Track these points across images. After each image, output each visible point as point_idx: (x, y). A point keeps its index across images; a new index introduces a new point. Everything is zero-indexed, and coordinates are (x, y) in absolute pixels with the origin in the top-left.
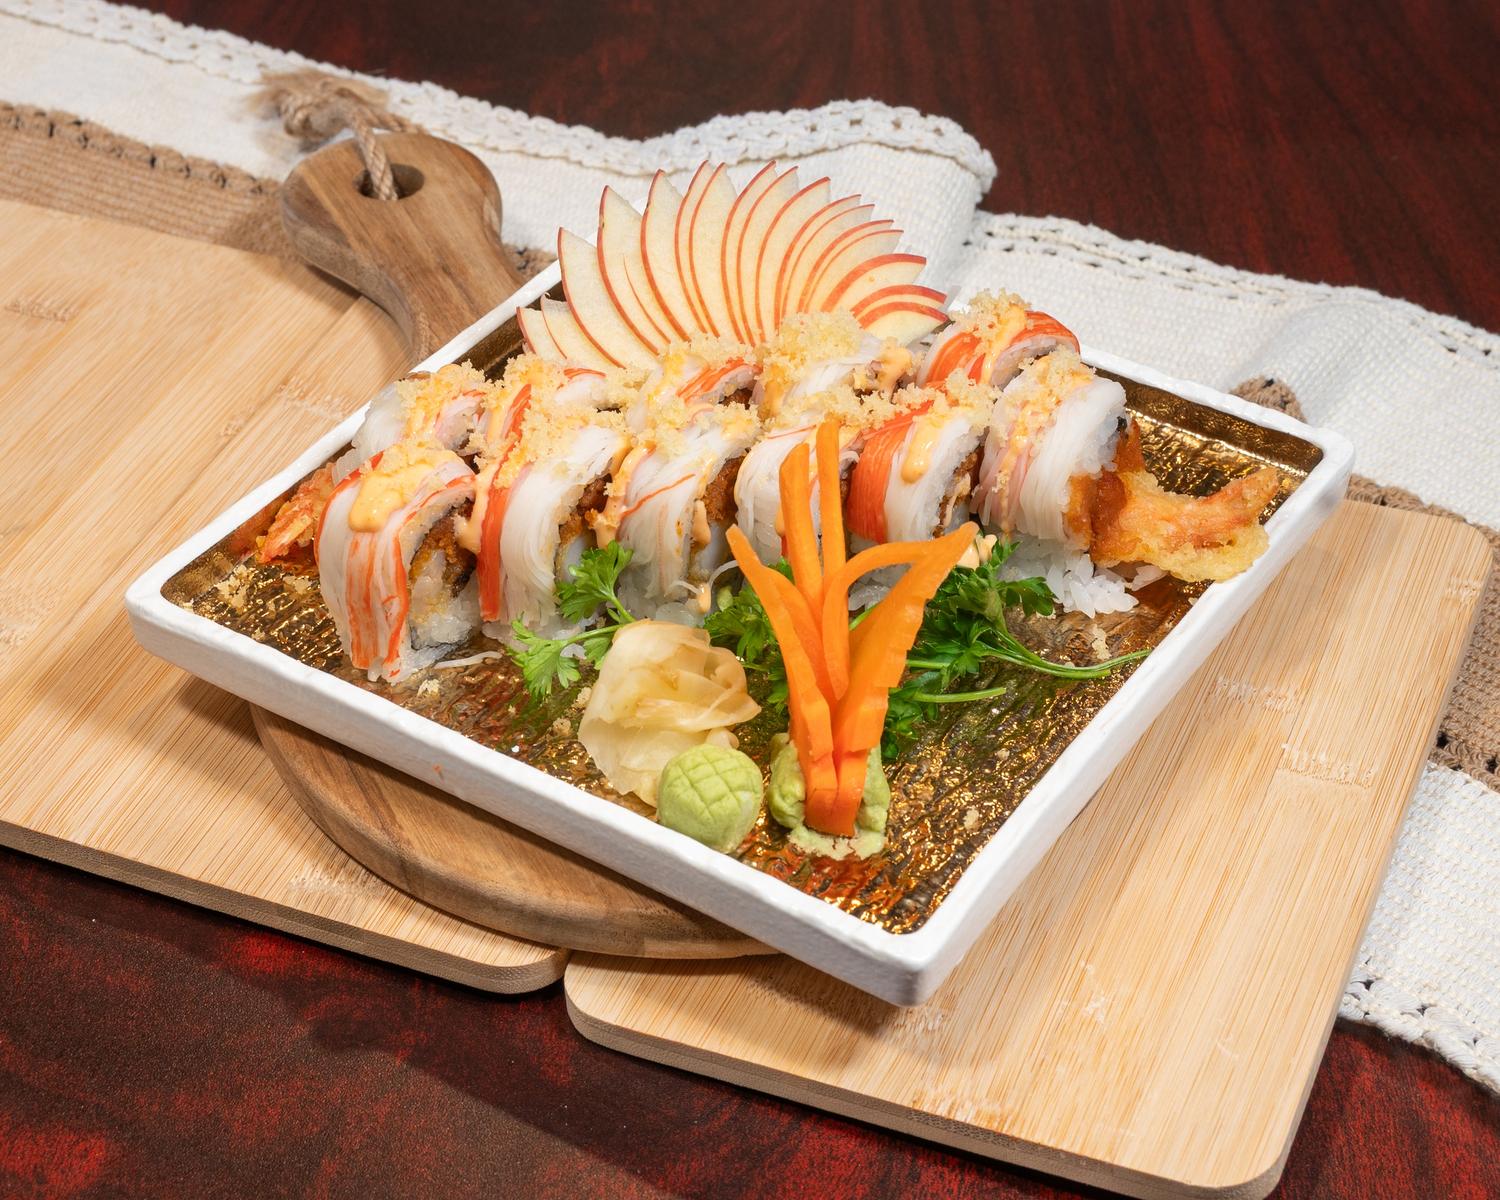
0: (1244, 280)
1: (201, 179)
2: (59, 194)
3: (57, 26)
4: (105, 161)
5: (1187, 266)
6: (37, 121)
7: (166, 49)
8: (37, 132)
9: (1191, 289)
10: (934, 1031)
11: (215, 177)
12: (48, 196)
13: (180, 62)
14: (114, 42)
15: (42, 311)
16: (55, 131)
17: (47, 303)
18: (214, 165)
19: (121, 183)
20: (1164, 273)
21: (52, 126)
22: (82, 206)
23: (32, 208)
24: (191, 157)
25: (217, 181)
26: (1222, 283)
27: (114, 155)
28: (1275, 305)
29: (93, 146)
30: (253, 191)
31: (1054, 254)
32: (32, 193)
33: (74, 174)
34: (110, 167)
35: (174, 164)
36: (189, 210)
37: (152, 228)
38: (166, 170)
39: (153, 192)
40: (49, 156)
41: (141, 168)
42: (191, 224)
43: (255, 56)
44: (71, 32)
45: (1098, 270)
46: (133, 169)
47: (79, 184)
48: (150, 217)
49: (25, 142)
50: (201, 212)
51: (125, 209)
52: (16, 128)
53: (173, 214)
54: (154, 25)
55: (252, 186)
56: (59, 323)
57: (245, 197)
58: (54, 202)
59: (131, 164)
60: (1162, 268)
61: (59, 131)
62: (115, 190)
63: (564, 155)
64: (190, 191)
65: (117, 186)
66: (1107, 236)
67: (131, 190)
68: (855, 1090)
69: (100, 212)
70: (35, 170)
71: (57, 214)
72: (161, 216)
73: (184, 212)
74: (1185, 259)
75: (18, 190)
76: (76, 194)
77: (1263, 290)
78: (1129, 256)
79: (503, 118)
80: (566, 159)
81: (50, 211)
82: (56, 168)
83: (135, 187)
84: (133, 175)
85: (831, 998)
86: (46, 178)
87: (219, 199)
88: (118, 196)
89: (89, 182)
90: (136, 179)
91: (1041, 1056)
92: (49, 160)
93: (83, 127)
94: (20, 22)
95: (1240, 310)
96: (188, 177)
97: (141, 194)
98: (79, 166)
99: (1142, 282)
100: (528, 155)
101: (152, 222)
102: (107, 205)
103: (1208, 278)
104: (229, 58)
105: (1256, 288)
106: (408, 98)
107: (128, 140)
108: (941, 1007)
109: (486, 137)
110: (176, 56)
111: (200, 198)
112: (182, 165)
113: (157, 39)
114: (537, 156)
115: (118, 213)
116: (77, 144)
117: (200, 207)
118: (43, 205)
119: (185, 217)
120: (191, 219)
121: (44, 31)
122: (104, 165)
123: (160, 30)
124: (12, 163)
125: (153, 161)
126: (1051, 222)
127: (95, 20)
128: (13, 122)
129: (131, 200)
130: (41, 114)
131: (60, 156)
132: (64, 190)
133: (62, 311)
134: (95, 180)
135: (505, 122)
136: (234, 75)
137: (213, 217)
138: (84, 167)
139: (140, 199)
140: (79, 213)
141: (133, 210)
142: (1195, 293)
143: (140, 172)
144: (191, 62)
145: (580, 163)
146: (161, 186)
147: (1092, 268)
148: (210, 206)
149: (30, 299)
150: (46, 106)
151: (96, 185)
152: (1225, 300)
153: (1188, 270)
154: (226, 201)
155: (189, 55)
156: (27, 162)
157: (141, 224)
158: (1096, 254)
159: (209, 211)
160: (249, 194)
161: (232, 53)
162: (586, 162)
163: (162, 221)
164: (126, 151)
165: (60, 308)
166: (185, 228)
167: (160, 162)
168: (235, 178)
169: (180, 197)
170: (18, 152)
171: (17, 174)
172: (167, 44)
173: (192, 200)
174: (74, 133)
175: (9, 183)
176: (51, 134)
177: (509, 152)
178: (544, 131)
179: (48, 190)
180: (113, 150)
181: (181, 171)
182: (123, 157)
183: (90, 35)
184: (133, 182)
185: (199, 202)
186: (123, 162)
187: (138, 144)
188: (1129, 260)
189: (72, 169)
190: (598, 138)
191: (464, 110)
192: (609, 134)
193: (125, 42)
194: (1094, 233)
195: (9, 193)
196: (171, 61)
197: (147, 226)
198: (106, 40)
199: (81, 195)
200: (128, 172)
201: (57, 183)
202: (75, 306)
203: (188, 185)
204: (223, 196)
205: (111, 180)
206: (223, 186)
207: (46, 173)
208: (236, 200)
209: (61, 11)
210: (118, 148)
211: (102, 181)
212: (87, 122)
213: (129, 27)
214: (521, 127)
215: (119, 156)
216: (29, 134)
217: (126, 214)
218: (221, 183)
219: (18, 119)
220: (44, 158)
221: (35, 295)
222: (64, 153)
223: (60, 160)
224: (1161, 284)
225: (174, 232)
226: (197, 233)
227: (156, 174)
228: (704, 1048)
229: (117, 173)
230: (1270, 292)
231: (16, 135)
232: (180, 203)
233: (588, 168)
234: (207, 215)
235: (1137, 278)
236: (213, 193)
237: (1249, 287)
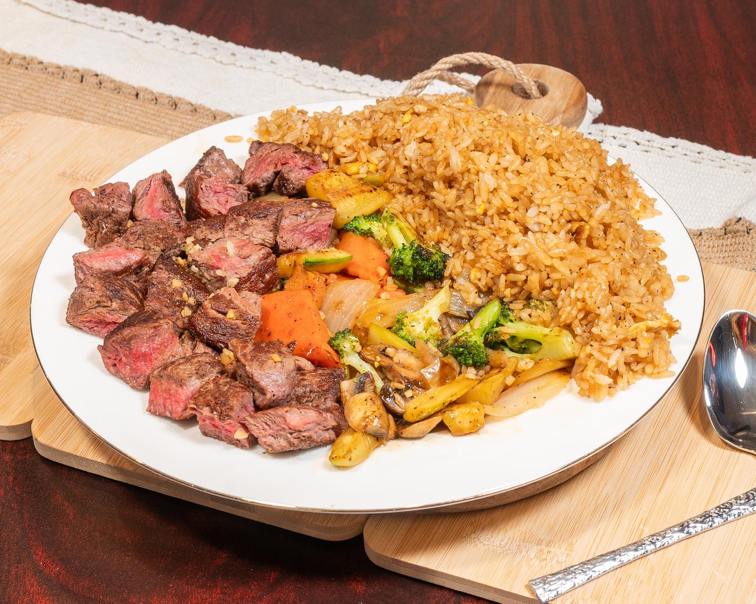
0: (730, 158)
1: (164, 105)
2: (87, 113)
3: (85, 23)
4: (111, 95)
5: (699, 151)
6: (74, 74)
7: (144, 36)
8: (74, 80)
9: (700, 163)
10: (562, 562)
11: (171, 103)
12: (81, 114)
13: (151, 42)
14: (115, 31)
15: (78, 176)
16: (84, 80)
17: (81, 172)
18: (170, 97)
19: (120, 107)
20: (686, 155)
21: (82, 77)
22: (99, 120)
23: (73, 121)
24: (158, 93)
25: (172, 106)
26: (717, 160)
27: (116, 92)
28: (745, 172)
29: (104, 87)
30: (192, 111)
31: (625, 147)
32: (72, 112)
33: (94, 102)
34: (114, 98)
35: (149, 96)
36: (157, 121)
37: (137, 131)
38: (144, 100)
39: (137, 112)
40: (80, 93)
41: (131, 98)
42: (159, 129)
43: (192, 39)
44: (92, 26)
45: (649, 153)
46: (126, 100)
47: (98, 107)
48: (136, 125)
49: (67, 86)
50: (164, 123)
51: (123, 121)
52: (63, 78)
53: (149, 123)
54: (137, 22)
55: (191, 108)
56: (88, 182)
57: (188, 114)
58: (85, 118)
59: (125, 97)
60: (684, 152)
61: (86, 79)
62: (117, 111)
63: (359, 90)
64: (157, 111)
65: (119, 109)
66: (654, 136)
67: (125, 110)
68: (520, 594)
69: (109, 122)
70: (73, 100)
71: (87, 124)
72: (142, 124)
73: (154, 122)
74: (697, 147)
75: (65, 111)
76: (96, 113)
77: (739, 164)
78: (666, 145)
79: (325, 71)
80: (360, 93)
81: (82, 122)
82: (85, 99)
83: (128, 109)
84: (127, 102)
85: (507, 544)
86: (79, 104)
87: (174, 115)
88: (119, 114)
89: (103, 107)
90: (129, 105)
91: (620, 576)
92: (81, 95)
93: (99, 77)
94: (65, 20)
95: (726, 174)
96: (156, 103)
97: (131, 113)
98: (97, 98)
99: (673, 159)
100: (339, 91)
101: (138, 128)
102: (113, 118)
103: (710, 157)
104: (178, 40)
105: (736, 163)
106: (274, 61)
107: (123, 83)
108: (566, 549)
109: (317, 81)
110: (149, 39)
111: (163, 115)
112: (153, 97)
113: (138, 30)
114: (344, 91)
115: (119, 123)
116: (96, 86)
117: (163, 119)
118: (78, 119)
119: (155, 125)
120: (158, 126)
121: (78, 26)
122: (111, 97)
123: (140, 25)
124: (61, 96)
125: (137, 95)
126: (624, 129)
127: (105, 20)
128: (61, 74)
129: (126, 116)
130: (77, 70)
131: (86, 93)
132: (89, 111)
133: (89, 176)
134: (106, 105)
135: (327, 74)
136: (180, 49)
137: (170, 125)
138: (100, 99)
139: (130, 115)
140: (97, 123)
141: (127, 121)
142: (702, 165)
143: (130, 101)
144: (157, 42)
145: (367, 95)
146: (142, 108)
147: (645, 153)
148: (169, 119)
149: (72, 170)
150: (79, 66)
151: (106, 108)
152: (718, 168)
153: (699, 153)
154: (177, 117)
155: (157, 38)
156: (68, 96)
157: (132, 129)
158: (649, 146)
159: (168, 122)
160: (190, 113)
161: (179, 38)
162: (370, 94)
163: (143, 127)
164: (123, 89)
165: (88, 174)
166: (155, 131)
167: (141, 95)
168: (182, 104)
169: (152, 114)
170: (64, 90)
171: (64, 102)
172: (144, 32)
173: (159, 116)
174: (95, 80)
175: (60, 107)
176: (82, 81)
177: (329, 89)
178: (348, 78)
179: (81, 111)
180: (116, 89)
181: (152, 100)
182: (121, 93)
183: (103, 28)
184: (127, 106)
185: (163, 117)
186: (121, 95)
187: (129, 86)
188: (667, 148)
189: (93, 100)
190: (377, 81)
191: (304, 67)
192: (382, 79)
193: (121, 32)
194: (647, 135)
195: (59, 113)
196: (146, 42)
197: (135, 130)
198: (111, 31)
199: (99, 113)
200: (124, 101)
201: (85, 107)
202: (97, 173)
203: (156, 108)
204: (175, 113)
205: (115, 105)
206: (175, 108)
207: (79, 102)
208: (182, 116)
209: (87, 15)
210: (118, 88)
211: (110, 106)
212: (101, 75)
213: (124, 24)
214: (336, 76)
215: (119, 92)
216: (69, 81)
217: (123, 124)
218: (174, 107)
219: (64, 73)
220: (78, 94)
221: (75, 167)
222: (89, 91)
223: (87, 95)
224: (684, 160)
225: (149, 133)
226: (162, 134)
227: (139, 102)
228: (439, 570)
229: (118, 102)
230: (743, 165)
231: (63, 82)
232: (152, 117)
233: (372, 97)
234: (167, 124)
235: (670, 157)
236: (170, 112)
237: (732, 162)
